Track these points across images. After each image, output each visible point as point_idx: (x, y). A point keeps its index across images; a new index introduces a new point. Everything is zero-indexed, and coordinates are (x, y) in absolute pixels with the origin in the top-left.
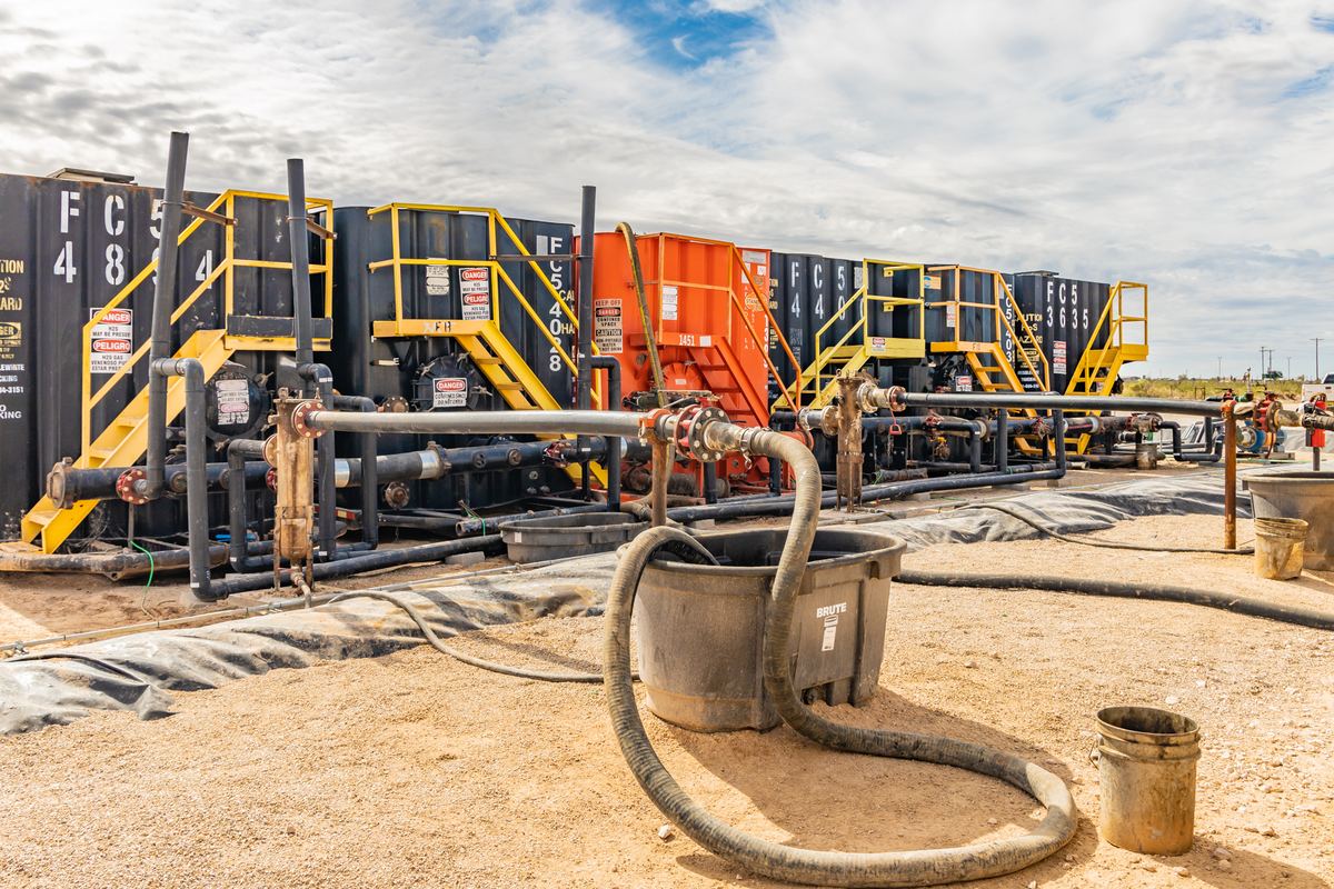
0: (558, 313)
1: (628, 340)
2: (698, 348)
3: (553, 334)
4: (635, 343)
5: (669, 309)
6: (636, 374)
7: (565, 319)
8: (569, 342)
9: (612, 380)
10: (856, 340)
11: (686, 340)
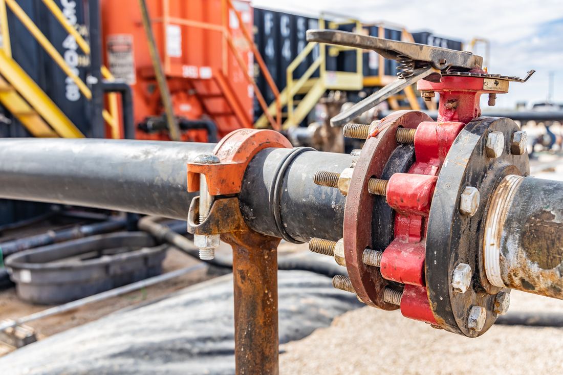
0: (73, 46)
1: (139, 73)
2: (199, 80)
3: (69, 64)
4: (147, 75)
5: (173, 46)
6: (147, 101)
7: (80, 51)
8: (84, 73)
9: (125, 104)
10: (316, 75)
11: (189, 72)
